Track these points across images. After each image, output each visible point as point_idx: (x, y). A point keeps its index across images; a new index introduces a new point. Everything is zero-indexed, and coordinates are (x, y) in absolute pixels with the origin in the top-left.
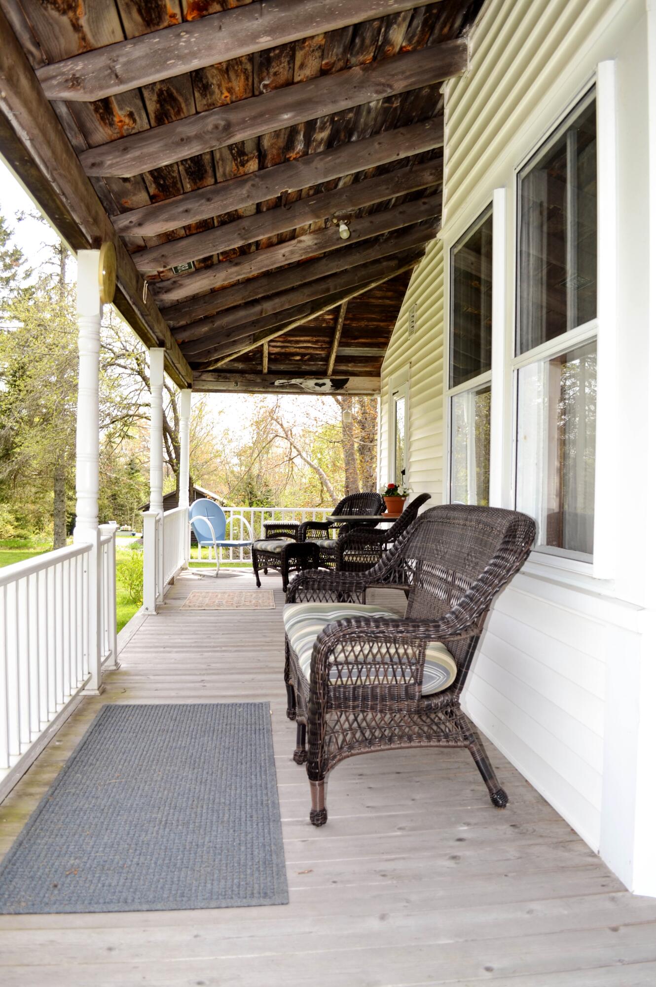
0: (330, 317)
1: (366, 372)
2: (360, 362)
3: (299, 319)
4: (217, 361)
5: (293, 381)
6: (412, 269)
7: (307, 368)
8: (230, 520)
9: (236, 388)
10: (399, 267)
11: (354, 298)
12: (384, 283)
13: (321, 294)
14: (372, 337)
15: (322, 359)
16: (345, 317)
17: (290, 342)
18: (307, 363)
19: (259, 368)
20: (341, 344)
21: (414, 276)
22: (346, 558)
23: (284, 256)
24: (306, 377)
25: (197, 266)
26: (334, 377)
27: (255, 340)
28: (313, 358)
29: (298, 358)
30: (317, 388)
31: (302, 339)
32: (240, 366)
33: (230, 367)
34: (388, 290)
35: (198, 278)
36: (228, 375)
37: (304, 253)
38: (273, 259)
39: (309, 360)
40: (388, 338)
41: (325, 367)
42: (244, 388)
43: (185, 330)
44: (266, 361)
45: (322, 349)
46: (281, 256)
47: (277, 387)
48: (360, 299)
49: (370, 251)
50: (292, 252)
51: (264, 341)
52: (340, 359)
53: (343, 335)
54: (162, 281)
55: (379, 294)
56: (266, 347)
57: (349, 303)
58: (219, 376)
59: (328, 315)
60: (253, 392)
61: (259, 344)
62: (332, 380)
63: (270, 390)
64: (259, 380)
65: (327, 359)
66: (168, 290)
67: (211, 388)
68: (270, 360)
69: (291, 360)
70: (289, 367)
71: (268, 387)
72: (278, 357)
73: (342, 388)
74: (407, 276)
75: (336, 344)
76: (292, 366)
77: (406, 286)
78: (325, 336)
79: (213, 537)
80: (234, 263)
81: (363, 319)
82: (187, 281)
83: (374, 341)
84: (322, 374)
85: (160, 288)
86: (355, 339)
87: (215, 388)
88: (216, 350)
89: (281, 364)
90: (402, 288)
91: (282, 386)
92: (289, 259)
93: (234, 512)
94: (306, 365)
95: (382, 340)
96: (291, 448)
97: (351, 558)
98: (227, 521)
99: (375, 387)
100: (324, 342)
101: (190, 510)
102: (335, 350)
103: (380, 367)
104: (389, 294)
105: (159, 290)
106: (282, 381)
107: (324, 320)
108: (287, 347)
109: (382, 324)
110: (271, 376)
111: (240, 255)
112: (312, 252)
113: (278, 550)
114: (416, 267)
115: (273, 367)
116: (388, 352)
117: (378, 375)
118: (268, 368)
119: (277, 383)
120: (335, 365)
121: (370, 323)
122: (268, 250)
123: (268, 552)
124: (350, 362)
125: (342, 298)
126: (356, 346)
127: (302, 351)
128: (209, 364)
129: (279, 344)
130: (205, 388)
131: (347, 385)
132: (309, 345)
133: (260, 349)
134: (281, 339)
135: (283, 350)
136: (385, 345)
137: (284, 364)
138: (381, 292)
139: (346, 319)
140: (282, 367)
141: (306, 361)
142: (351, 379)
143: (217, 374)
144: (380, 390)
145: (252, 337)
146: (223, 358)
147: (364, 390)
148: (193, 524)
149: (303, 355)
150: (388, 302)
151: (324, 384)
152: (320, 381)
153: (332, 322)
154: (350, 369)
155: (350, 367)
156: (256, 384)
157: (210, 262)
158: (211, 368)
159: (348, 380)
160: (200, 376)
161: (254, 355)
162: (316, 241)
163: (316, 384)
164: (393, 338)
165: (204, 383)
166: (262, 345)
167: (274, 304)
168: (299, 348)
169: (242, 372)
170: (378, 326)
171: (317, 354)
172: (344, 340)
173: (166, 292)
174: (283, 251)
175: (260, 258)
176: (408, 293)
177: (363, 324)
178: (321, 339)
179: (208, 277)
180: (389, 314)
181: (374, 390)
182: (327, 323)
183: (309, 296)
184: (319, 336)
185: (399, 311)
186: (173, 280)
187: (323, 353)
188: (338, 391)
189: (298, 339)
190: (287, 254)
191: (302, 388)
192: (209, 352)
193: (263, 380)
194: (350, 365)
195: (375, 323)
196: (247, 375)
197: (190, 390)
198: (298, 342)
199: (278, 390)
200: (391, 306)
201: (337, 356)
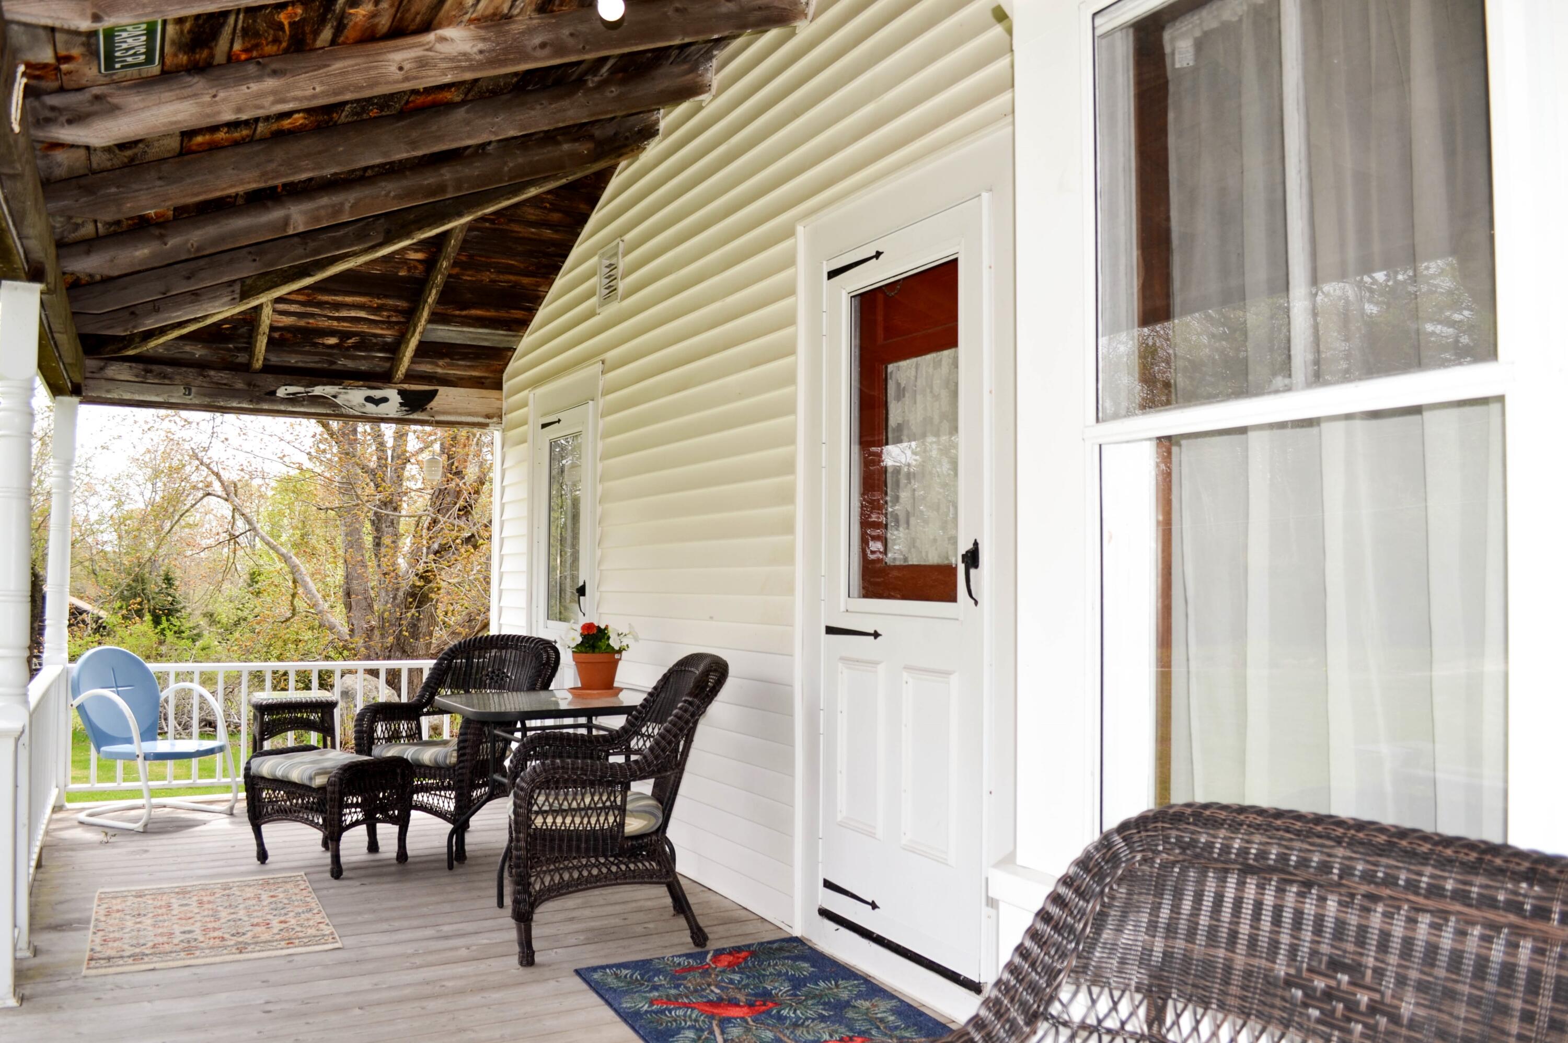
0: (419, 256)
1: (471, 378)
2: (465, 357)
3: (355, 254)
4: (149, 335)
5: (318, 390)
6: (614, 167)
7: (350, 364)
8: (169, 692)
9: (187, 400)
10: (596, 157)
11: (483, 219)
12: (549, 192)
13: (427, 197)
14: (497, 307)
15: (385, 347)
16: (455, 258)
17: (320, 305)
18: (352, 352)
19: (242, 358)
20: (436, 318)
21: (615, 183)
22: (539, 821)
23: (401, 69)
24: (347, 382)
25: (168, 61)
26: (406, 386)
27: (245, 295)
28: (365, 343)
29: (332, 341)
30: (371, 408)
31: (349, 299)
32: (198, 351)
33: (174, 353)
34: (555, 208)
35: (167, 95)
36: (169, 370)
37: (452, 69)
38: (373, 73)
39: (356, 347)
40: (532, 312)
41: (388, 365)
42: (207, 400)
43: (88, 252)
44: (262, 343)
45: (389, 324)
46: (393, 68)
47: (283, 400)
48: (492, 221)
49: (565, 103)
50: (422, 63)
51: (264, 299)
52: (427, 350)
53: (442, 299)
54: (62, 90)
55: (532, 214)
56: (267, 312)
57: (471, 227)
58: (148, 371)
59: (416, 251)
60: (224, 410)
61: (254, 303)
62: (401, 393)
63: (266, 407)
64: (240, 385)
65: (394, 349)
66: (77, 118)
67: (127, 396)
68: (271, 342)
69: (315, 345)
70: (309, 358)
71: (260, 400)
72: (289, 335)
73: (424, 410)
74: (602, 179)
75: (425, 314)
76: (317, 358)
77: (593, 201)
78: (399, 298)
79: (135, 734)
80: (268, 70)
81: (487, 267)
82: (134, 100)
83: (503, 314)
84: (384, 378)
85: (53, 108)
86: (461, 310)
87: (137, 397)
88: (155, 308)
89: (290, 352)
90: (583, 207)
91: (293, 400)
92: (416, 78)
93: (177, 675)
94: (346, 357)
95: (518, 314)
96: (233, 517)
97: (550, 820)
98: (163, 695)
99: (490, 411)
100: (396, 310)
101: (75, 673)
102: (419, 329)
103: (502, 371)
104: (556, 216)
105: (49, 114)
106: (292, 389)
107: (405, 262)
108: (312, 315)
109: (525, 281)
110: (270, 378)
111: (286, 51)
112: (471, 68)
113: (320, 781)
114: (623, 164)
115: (274, 359)
116: (528, 339)
117: (498, 385)
118: (265, 359)
119: (281, 392)
120: (413, 362)
121: (502, 277)
122: (360, 47)
123: (294, 784)
124: (442, 356)
125: (460, 215)
126: (463, 324)
127: (345, 326)
128: (128, 341)
129: (294, 308)
130: (114, 395)
131: (433, 404)
132: (362, 314)
133: (251, 319)
134: (301, 298)
135: (302, 323)
136: (522, 324)
137: (297, 352)
138: (538, 212)
139: (455, 264)
140: (293, 360)
141: (348, 348)
142: (443, 391)
143: (141, 366)
144: (500, 417)
145: (237, 288)
146: (162, 331)
147: (470, 414)
148: (80, 708)
149: (344, 335)
150: (548, 233)
151: (385, 400)
152: (377, 394)
153: (420, 267)
154: (439, 370)
155: (440, 368)
156: (234, 393)
157: (205, 53)
158: (131, 352)
159: (435, 393)
160: (102, 369)
161: (234, 328)
162: (481, 46)
163: (369, 399)
164: (542, 313)
165: (110, 385)
166: (258, 309)
167: (318, 209)
168: (338, 319)
169: (201, 366)
170: (516, 284)
171: (375, 335)
172: (440, 309)
173: (70, 122)
174: (398, 57)
175: (338, 66)
176: (595, 218)
177: (486, 277)
178: (391, 302)
179: (195, 95)
180: (544, 260)
181: (488, 416)
182: (409, 270)
183: (400, 197)
184: (386, 297)
185: (565, 256)
186: (96, 91)
187: (388, 334)
188: (415, 416)
189: (339, 299)
190: (407, 66)
191: (337, 406)
192: (133, 313)
193: (249, 384)
194: (441, 362)
195: (512, 278)
196: (212, 373)
197: (76, 399)
198: (337, 306)
199: (282, 408)
200: (553, 243)
201: (421, 343)
